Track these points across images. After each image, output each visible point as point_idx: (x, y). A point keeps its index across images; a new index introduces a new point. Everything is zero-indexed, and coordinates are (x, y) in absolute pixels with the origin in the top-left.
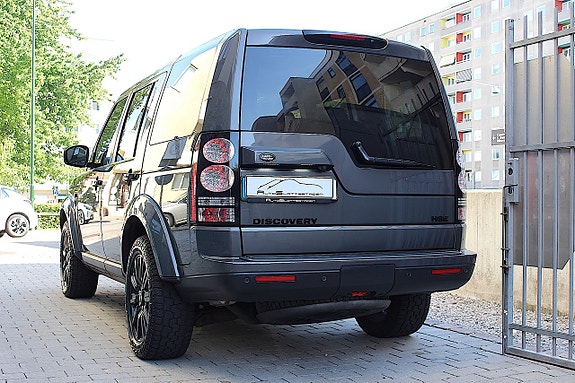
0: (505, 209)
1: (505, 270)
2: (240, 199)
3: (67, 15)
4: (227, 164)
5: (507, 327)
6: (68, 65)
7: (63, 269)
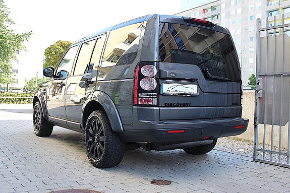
0: (256, 100)
1: (256, 126)
2: (160, 94)
3: (7, 13)
4: (153, 77)
5: (256, 150)
6: (7, 34)
7: (35, 124)
